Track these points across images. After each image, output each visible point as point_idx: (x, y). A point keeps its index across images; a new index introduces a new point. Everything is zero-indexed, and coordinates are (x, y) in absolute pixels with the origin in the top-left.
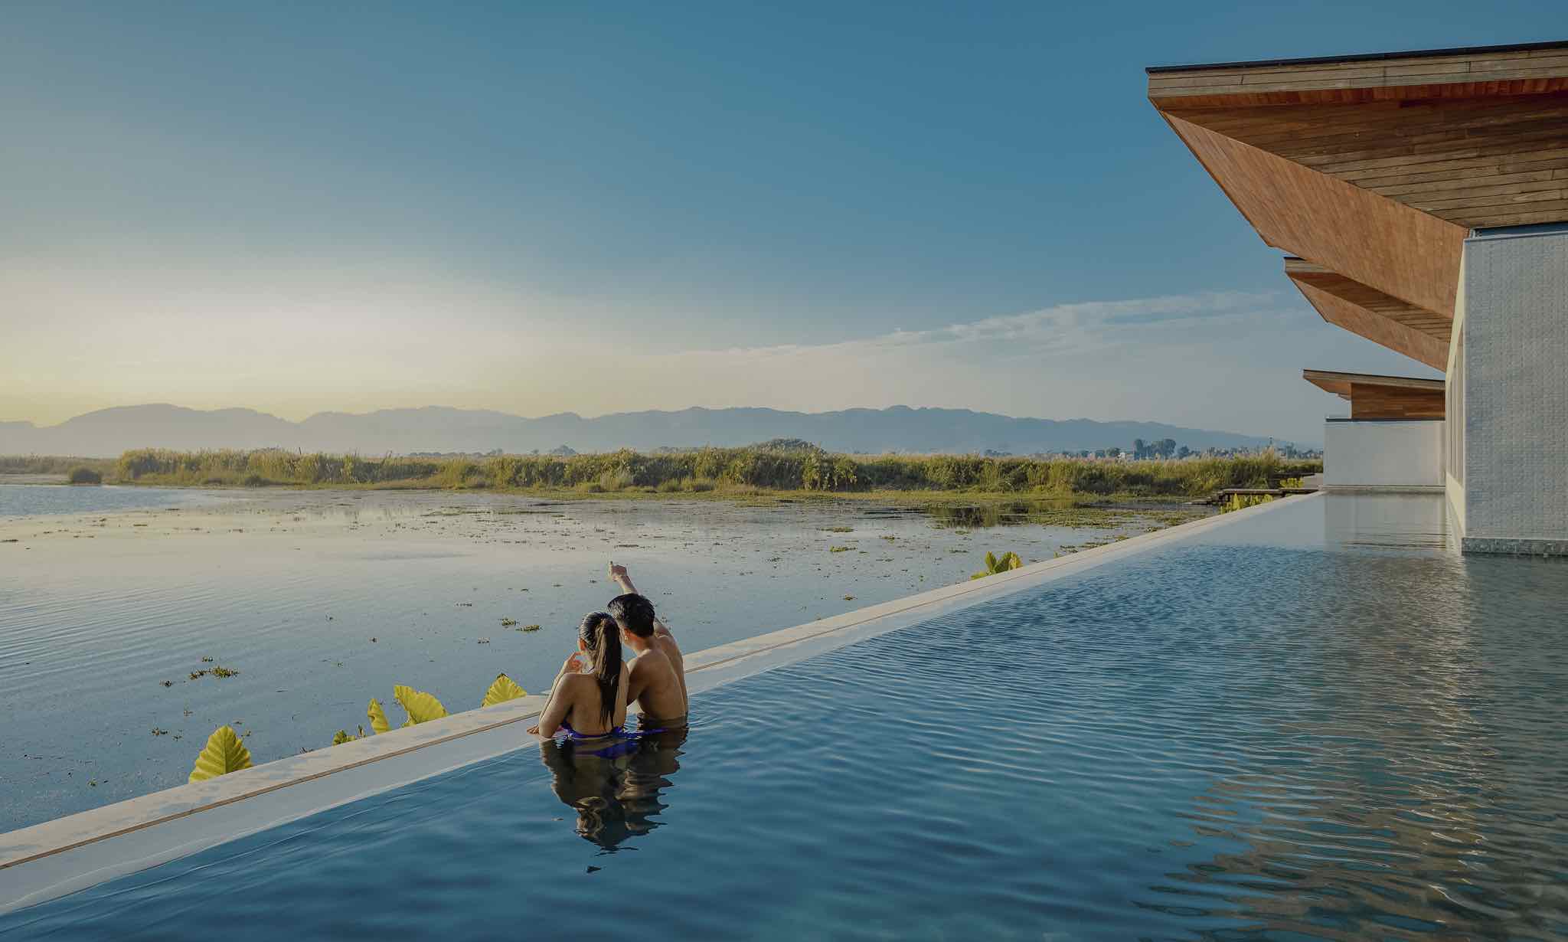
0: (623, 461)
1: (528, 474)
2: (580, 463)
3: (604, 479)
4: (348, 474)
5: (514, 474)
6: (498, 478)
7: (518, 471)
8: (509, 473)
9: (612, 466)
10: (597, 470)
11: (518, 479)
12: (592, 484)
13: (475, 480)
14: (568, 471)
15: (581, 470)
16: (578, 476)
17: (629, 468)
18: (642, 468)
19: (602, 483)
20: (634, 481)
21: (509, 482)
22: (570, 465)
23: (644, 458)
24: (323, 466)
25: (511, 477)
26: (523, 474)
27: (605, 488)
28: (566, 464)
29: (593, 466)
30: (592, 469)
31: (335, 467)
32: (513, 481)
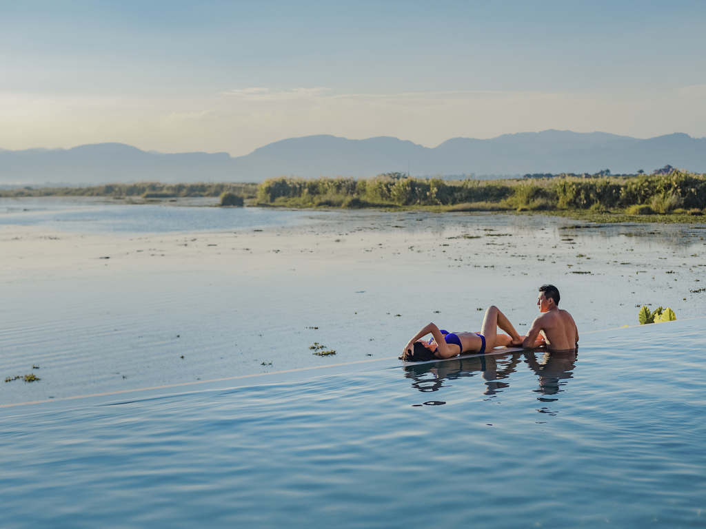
0: (674, 183)
1: (587, 197)
2: (634, 186)
3: (655, 201)
4: (433, 196)
5: (574, 197)
6: (560, 201)
7: (578, 193)
8: (570, 196)
9: (665, 188)
10: (650, 192)
11: (577, 200)
12: (643, 206)
13: (539, 202)
14: (623, 193)
15: (636, 193)
16: (632, 199)
17: (679, 190)
18: (693, 190)
19: (653, 206)
20: (685, 203)
21: (569, 204)
22: (626, 187)
23: (696, 180)
24: (413, 190)
25: (571, 200)
26: (582, 196)
27: (655, 210)
28: (622, 186)
29: (647, 189)
30: (645, 191)
31: (423, 190)
32: (574, 204)
